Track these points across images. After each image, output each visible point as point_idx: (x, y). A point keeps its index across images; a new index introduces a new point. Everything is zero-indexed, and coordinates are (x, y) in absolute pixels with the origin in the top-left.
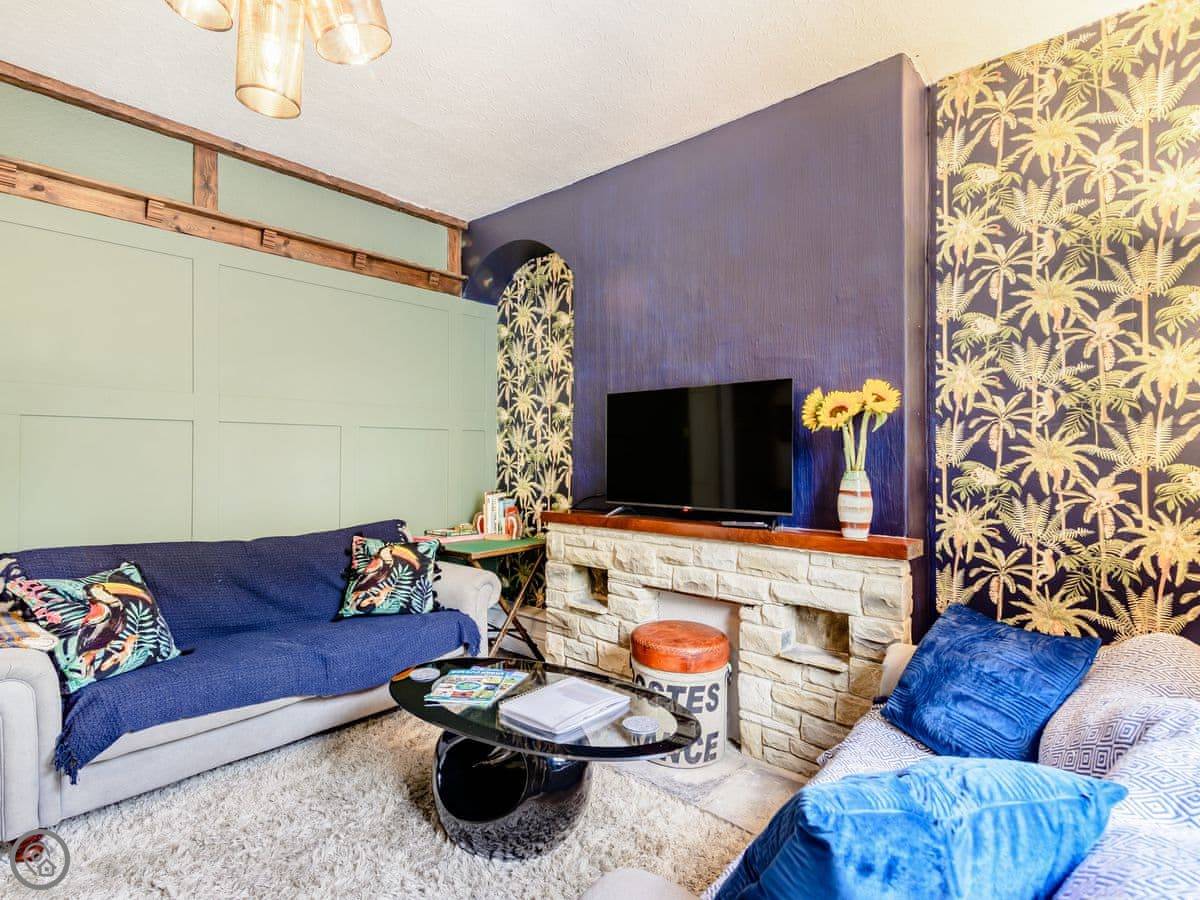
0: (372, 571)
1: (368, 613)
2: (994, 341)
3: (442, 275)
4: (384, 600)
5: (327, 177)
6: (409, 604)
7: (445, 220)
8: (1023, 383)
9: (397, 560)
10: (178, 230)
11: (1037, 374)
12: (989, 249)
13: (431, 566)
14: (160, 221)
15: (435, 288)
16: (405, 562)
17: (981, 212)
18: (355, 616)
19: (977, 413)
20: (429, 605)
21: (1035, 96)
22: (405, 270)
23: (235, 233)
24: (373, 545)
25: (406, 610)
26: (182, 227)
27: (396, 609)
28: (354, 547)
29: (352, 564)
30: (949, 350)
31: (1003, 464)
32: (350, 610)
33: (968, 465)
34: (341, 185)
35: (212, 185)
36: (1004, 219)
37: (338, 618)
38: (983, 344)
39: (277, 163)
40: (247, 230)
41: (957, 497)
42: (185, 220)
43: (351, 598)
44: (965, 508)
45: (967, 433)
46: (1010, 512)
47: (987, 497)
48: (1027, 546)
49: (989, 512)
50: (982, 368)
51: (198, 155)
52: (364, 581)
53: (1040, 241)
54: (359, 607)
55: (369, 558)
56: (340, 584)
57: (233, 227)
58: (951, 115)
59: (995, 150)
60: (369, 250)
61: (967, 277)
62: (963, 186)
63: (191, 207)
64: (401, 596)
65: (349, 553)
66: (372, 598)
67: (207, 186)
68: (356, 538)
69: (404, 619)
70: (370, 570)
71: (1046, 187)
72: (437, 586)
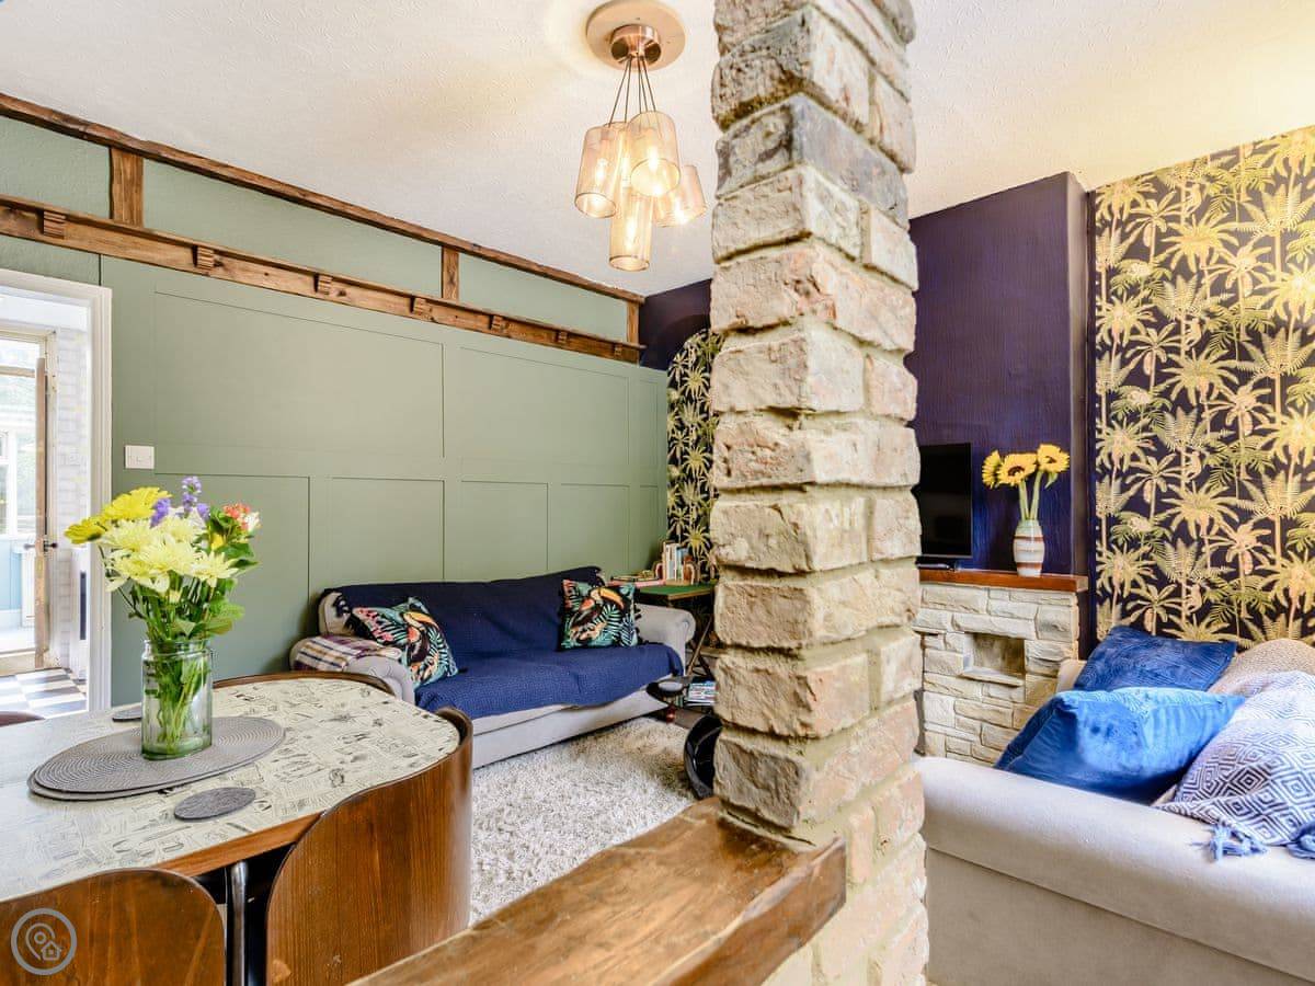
0: (586, 608)
1: (586, 645)
2: (1147, 410)
3: (624, 346)
4: (598, 633)
5: (539, 266)
6: (619, 638)
7: (627, 296)
8: (1173, 445)
9: (606, 600)
10: (433, 320)
11: (1186, 438)
12: (1143, 333)
13: (632, 606)
14: (420, 314)
15: (618, 358)
16: (612, 602)
17: (1136, 300)
18: (575, 647)
19: (1132, 470)
20: (635, 640)
21: (1183, 205)
22: (596, 343)
23: (471, 320)
24: (584, 588)
25: (617, 643)
26: (436, 319)
27: (608, 642)
28: (566, 589)
29: (565, 604)
30: (1107, 416)
31: (1155, 514)
32: (571, 642)
33: (1124, 514)
34: (550, 273)
35: (455, 280)
36: (1155, 307)
37: (561, 649)
38: (1138, 412)
39: (503, 258)
40: (480, 317)
41: (1115, 542)
42: (437, 312)
43: (571, 632)
44: (1122, 551)
45: (1124, 488)
46: (1163, 554)
47: (1142, 541)
48: (1177, 582)
49: (1144, 554)
50: (1137, 433)
51: (445, 255)
52: (580, 619)
53: (1188, 327)
54: (578, 640)
55: (583, 599)
56: (558, 621)
57: (471, 316)
58: (1108, 218)
59: (1148, 249)
60: (570, 328)
61: (1123, 357)
62: (1118, 278)
63: (440, 300)
64: (612, 631)
65: (562, 593)
66: (589, 632)
67: (451, 281)
68: (566, 582)
69: (615, 651)
70: (584, 608)
71: (1193, 281)
72: (638, 623)
